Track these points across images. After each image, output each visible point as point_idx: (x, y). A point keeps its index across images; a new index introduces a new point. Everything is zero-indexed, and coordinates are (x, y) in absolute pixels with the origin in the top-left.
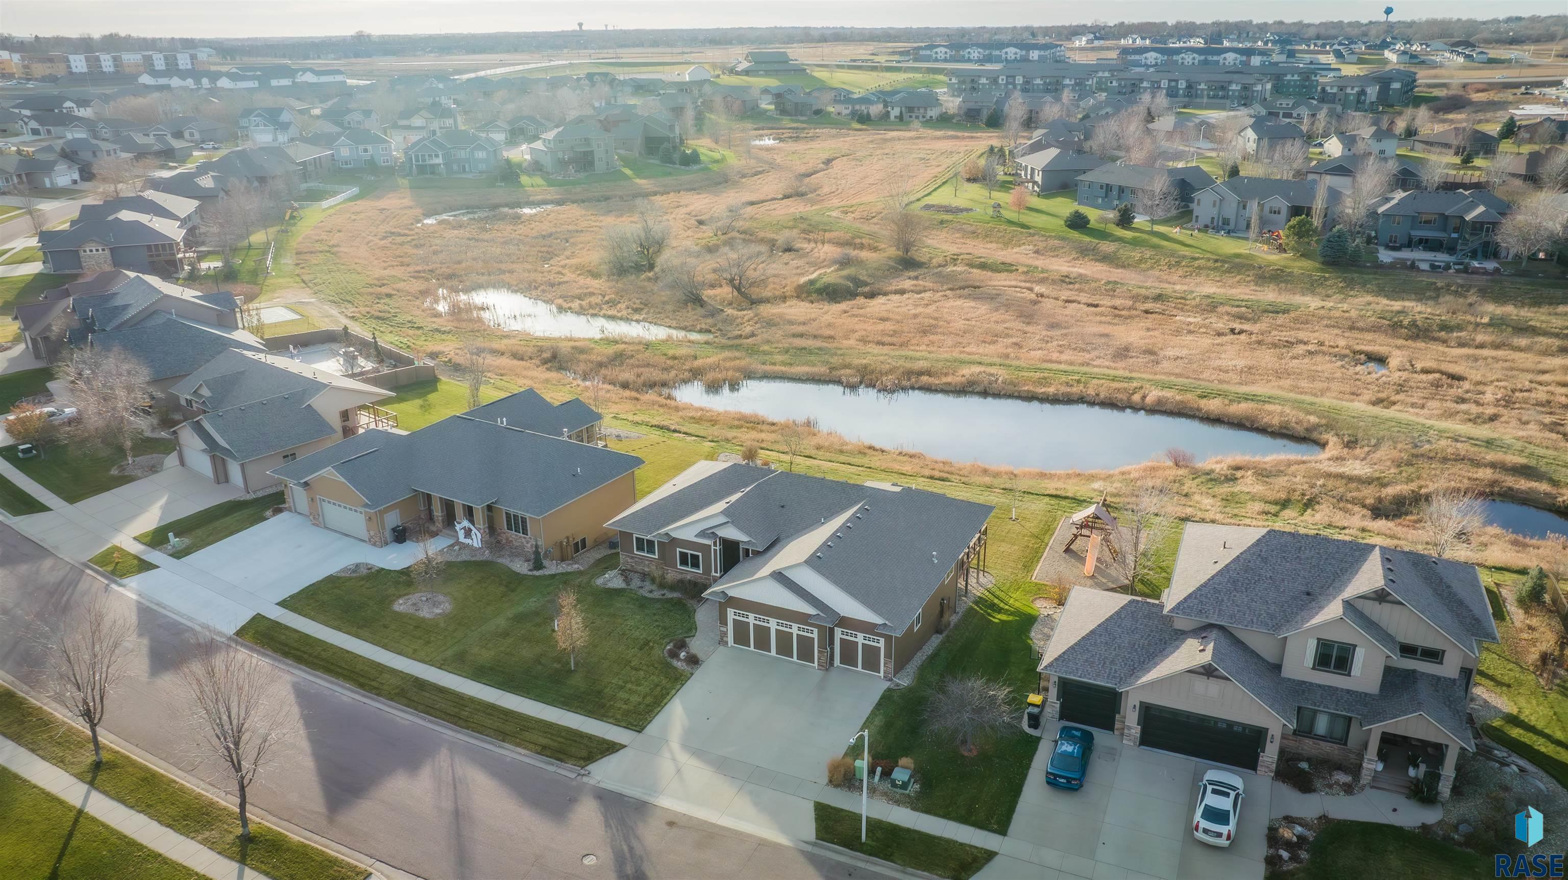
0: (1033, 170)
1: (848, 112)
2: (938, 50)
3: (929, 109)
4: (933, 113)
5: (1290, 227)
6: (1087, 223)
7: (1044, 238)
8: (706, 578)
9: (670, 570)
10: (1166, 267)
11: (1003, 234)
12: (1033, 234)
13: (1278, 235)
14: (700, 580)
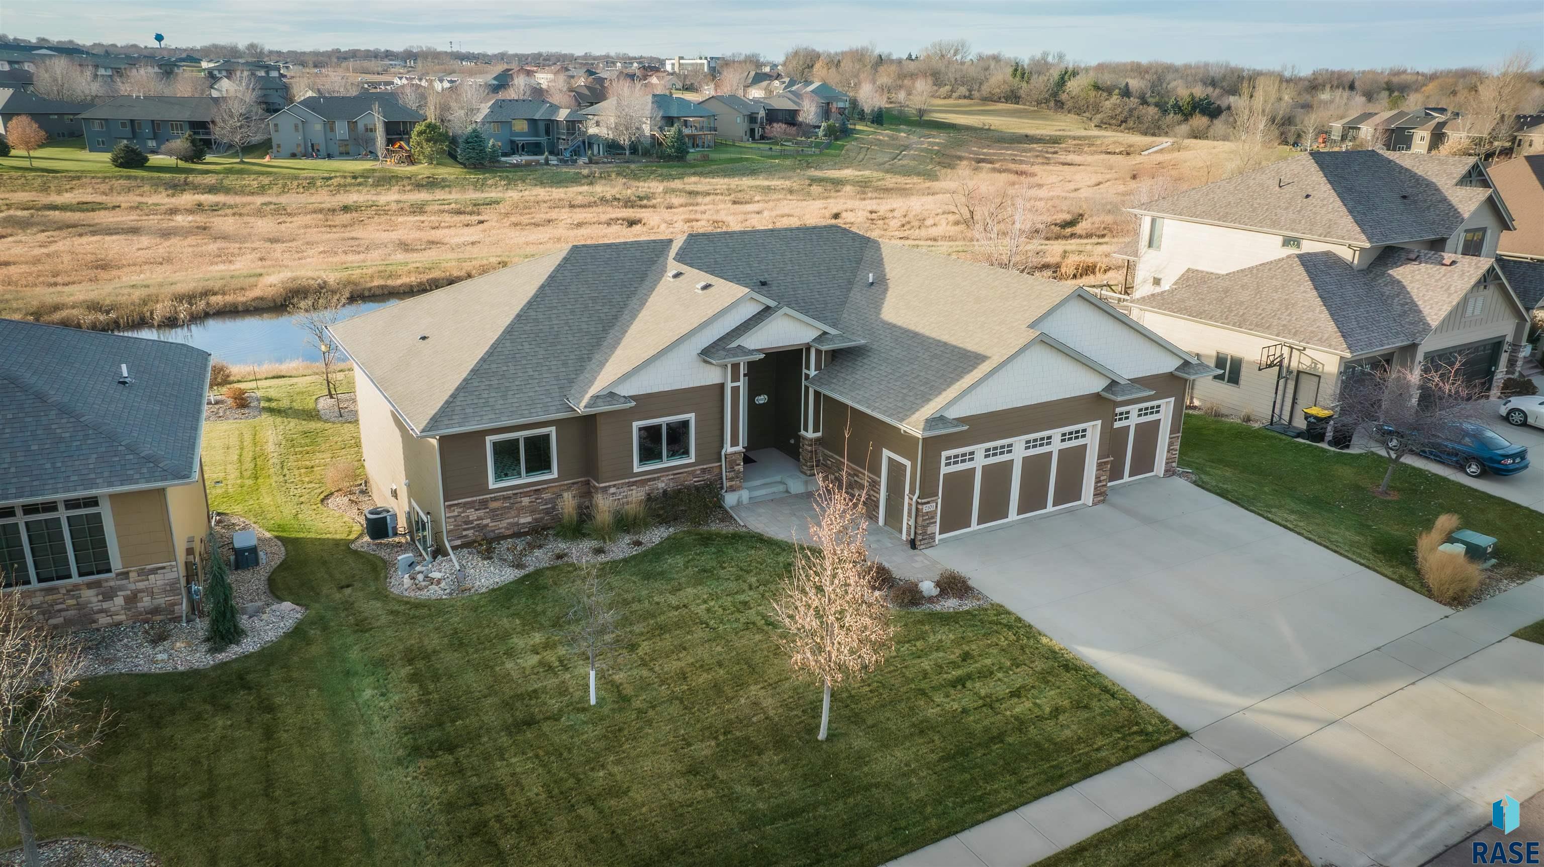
5: (420, 133)
6: (147, 160)
7: (99, 180)
8: (704, 471)
9: (614, 486)
10: (302, 190)
11: (23, 180)
12: (76, 177)
13: (401, 147)
14: (691, 481)
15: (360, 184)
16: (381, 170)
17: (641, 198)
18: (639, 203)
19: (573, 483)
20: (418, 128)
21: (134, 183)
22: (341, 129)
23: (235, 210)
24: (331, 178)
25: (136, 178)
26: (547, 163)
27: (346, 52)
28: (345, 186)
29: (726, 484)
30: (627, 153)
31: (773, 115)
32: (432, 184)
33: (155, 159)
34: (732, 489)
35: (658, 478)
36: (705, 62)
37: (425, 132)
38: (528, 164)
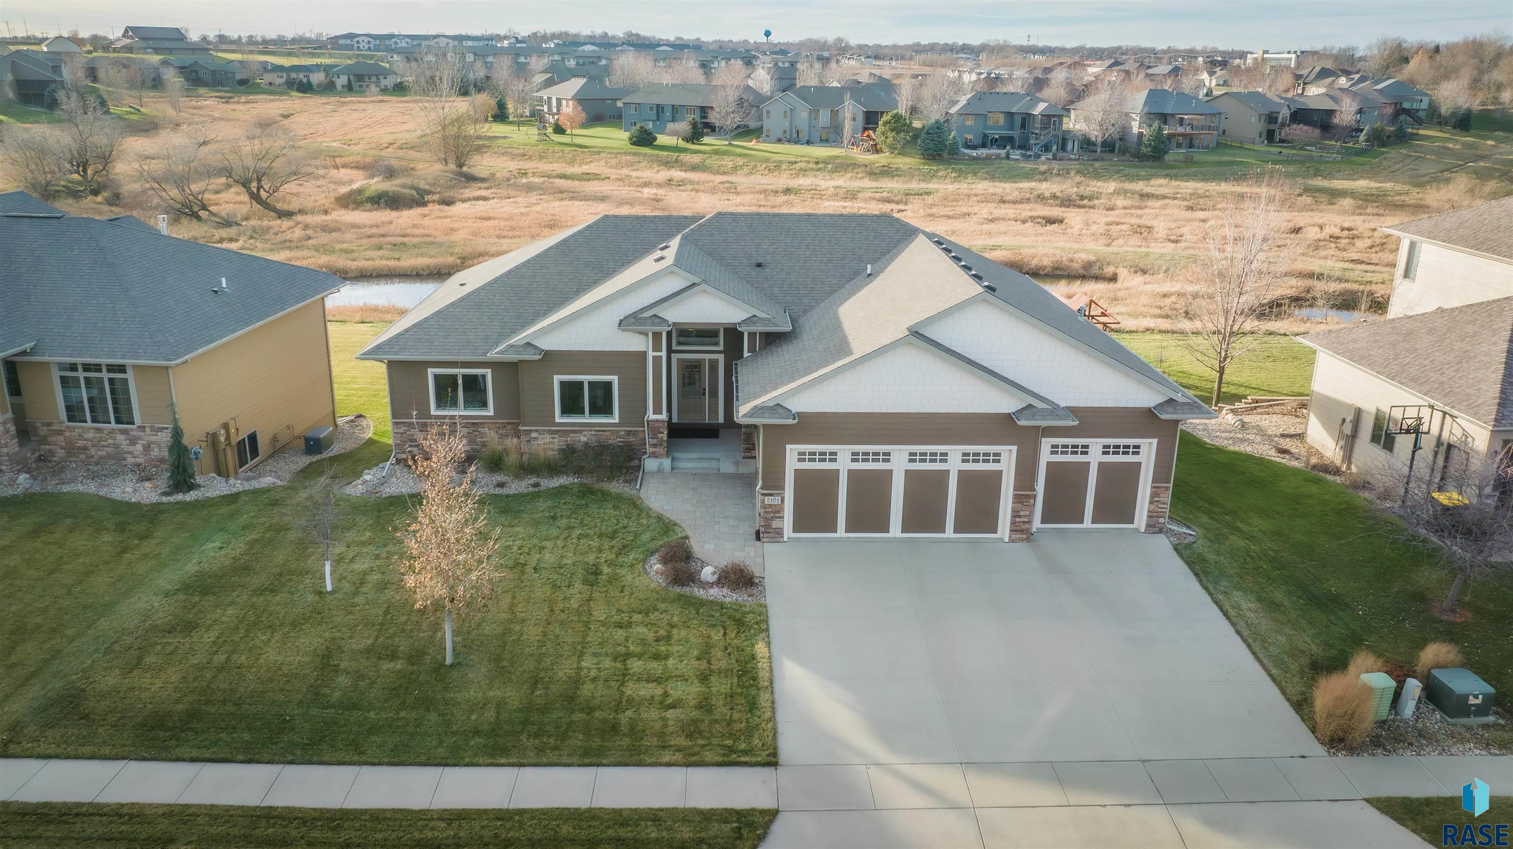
0: (559, 101)
1: (282, 81)
2: (360, 39)
3: (381, 78)
4: (389, 82)
5: (886, 123)
6: (655, 139)
7: (613, 156)
8: (629, 433)
9: (536, 431)
10: (767, 172)
11: (561, 154)
12: (597, 152)
13: (868, 136)
14: (614, 441)
15: (819, 170)
16: (846, 157)
17: (1082, 198)
18: (1081, 203)
19: (508, 423)
20: (885, 118)
21: (636, 159)
22: (824, 117)
23: (696, 186)
24: (796, 163)
25: (640, 154)
26: (1008, 157)
27: (925, 46)
28: (806, 170)
29: (649, 450)
30: (1099, 150)
31: (1301, 116)
32: (886, 172)
33: (662, 139)
34: (654, 455)
35: (581, 431)
36: (1293, 56)
37: (890, 123)
38: (988, 158)
